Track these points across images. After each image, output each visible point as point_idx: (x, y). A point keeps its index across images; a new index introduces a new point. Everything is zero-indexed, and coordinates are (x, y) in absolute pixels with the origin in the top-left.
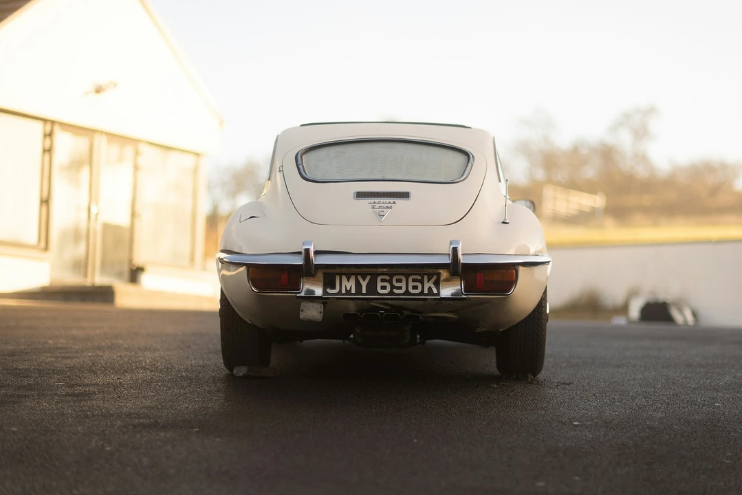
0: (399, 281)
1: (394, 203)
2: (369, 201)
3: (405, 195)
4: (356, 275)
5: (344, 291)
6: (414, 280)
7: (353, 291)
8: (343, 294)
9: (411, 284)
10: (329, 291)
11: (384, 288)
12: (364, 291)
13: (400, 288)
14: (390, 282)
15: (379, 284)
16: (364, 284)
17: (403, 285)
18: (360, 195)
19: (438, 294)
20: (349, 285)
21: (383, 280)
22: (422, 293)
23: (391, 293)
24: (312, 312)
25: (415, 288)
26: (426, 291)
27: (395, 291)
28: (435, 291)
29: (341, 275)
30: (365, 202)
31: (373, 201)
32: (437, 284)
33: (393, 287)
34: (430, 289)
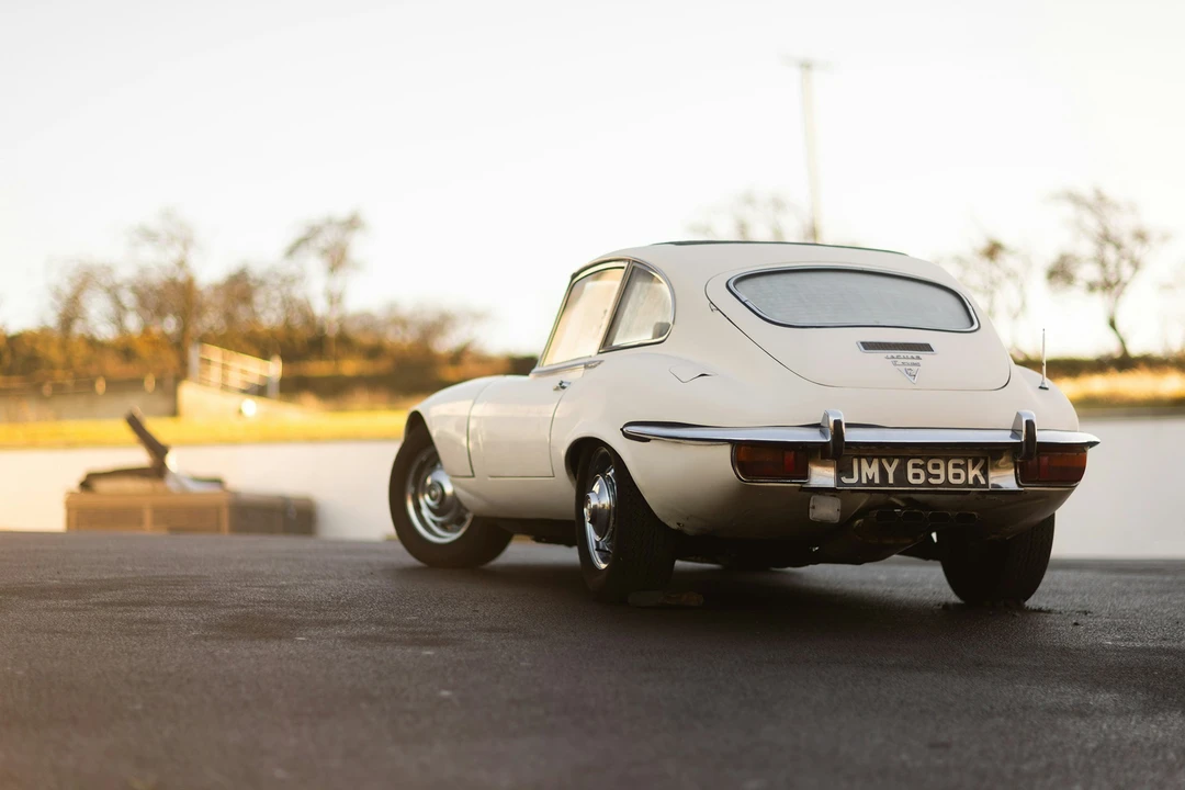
0: (936, 466)
1: (918, 358)
2: (885, 355)
3: (926, 348)
4: (880, 458)
5: (864, 481)
6: (955, 466)
7: (877, 480)
9: (951, 471)
10: (844, 480)
11: (916, 476)
12: (891, 481)
13: (938, 477)
14: (924, 467)
15: (911, 471)
16: (891, 471)
17: (941, 472)
18: (868, 346)
19: (986, 485)
20: (870, 471)
21: (915, 466)
22: (966, 484)
23: (927, 483)
24: (827, 510)
25: (957, 476)
26: (971, 481)
27: (932, 481)
28: (983, 481)
29: (859, 458)
30: (880, 356)
32: (985, 471)
33: (929, 475)
34: (976, 478)
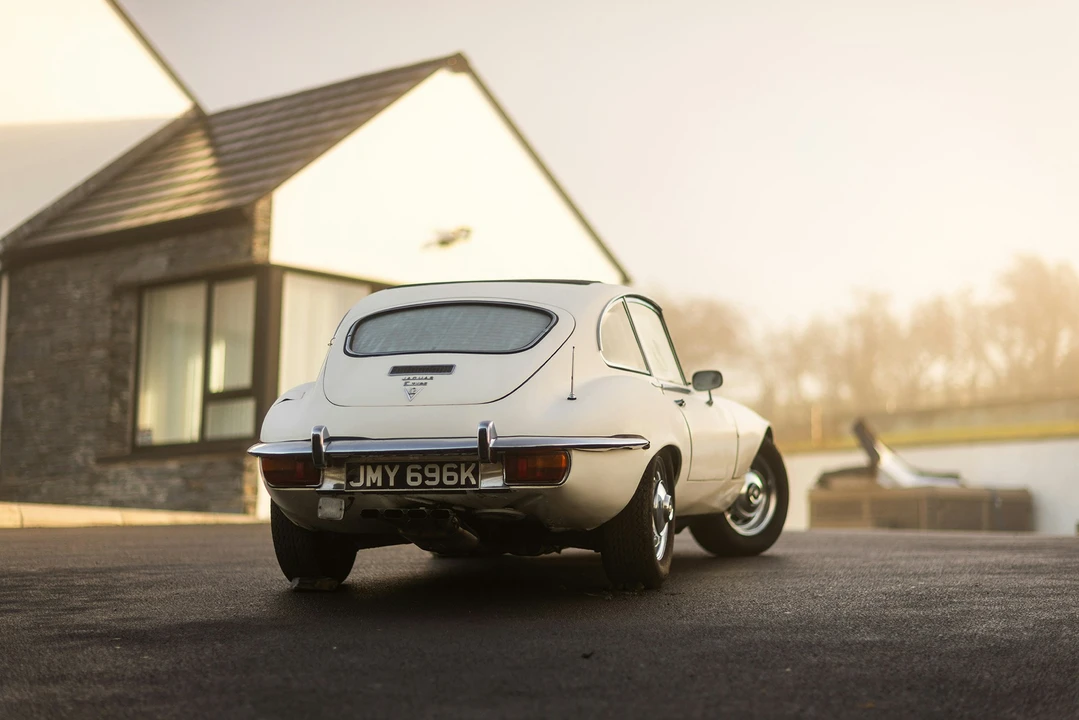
0: (432, 471)
1: (432, 378)
2: (403, 377)
3: (447, 369)
4: (383, 464)
5: (369, 484)
6: (449, 470)
7: (379, 484)
8: (368, 488)
9: (446, 474)
10: (352, 484)
11: (414, 479)
12: (392, 484)
13: (433, 479)
14: (422, 472)
15: (410, 475)
16: (392, 476)
17: (436, 475)
18: (396, 370)
19: (477, 486)
20: (374, 477)
21: (413, 471)
22: (458, 485)
23: (423, 485)
24: (332, 510)
25: (450, 478)
26: (463, 482)
27: (427, 483)
28: (474, 482)
29: (365, 465)
30: (399, 379)
31: (407, 377)
32: (475, 474)
33: (425, 478)
34: (467, 479)
